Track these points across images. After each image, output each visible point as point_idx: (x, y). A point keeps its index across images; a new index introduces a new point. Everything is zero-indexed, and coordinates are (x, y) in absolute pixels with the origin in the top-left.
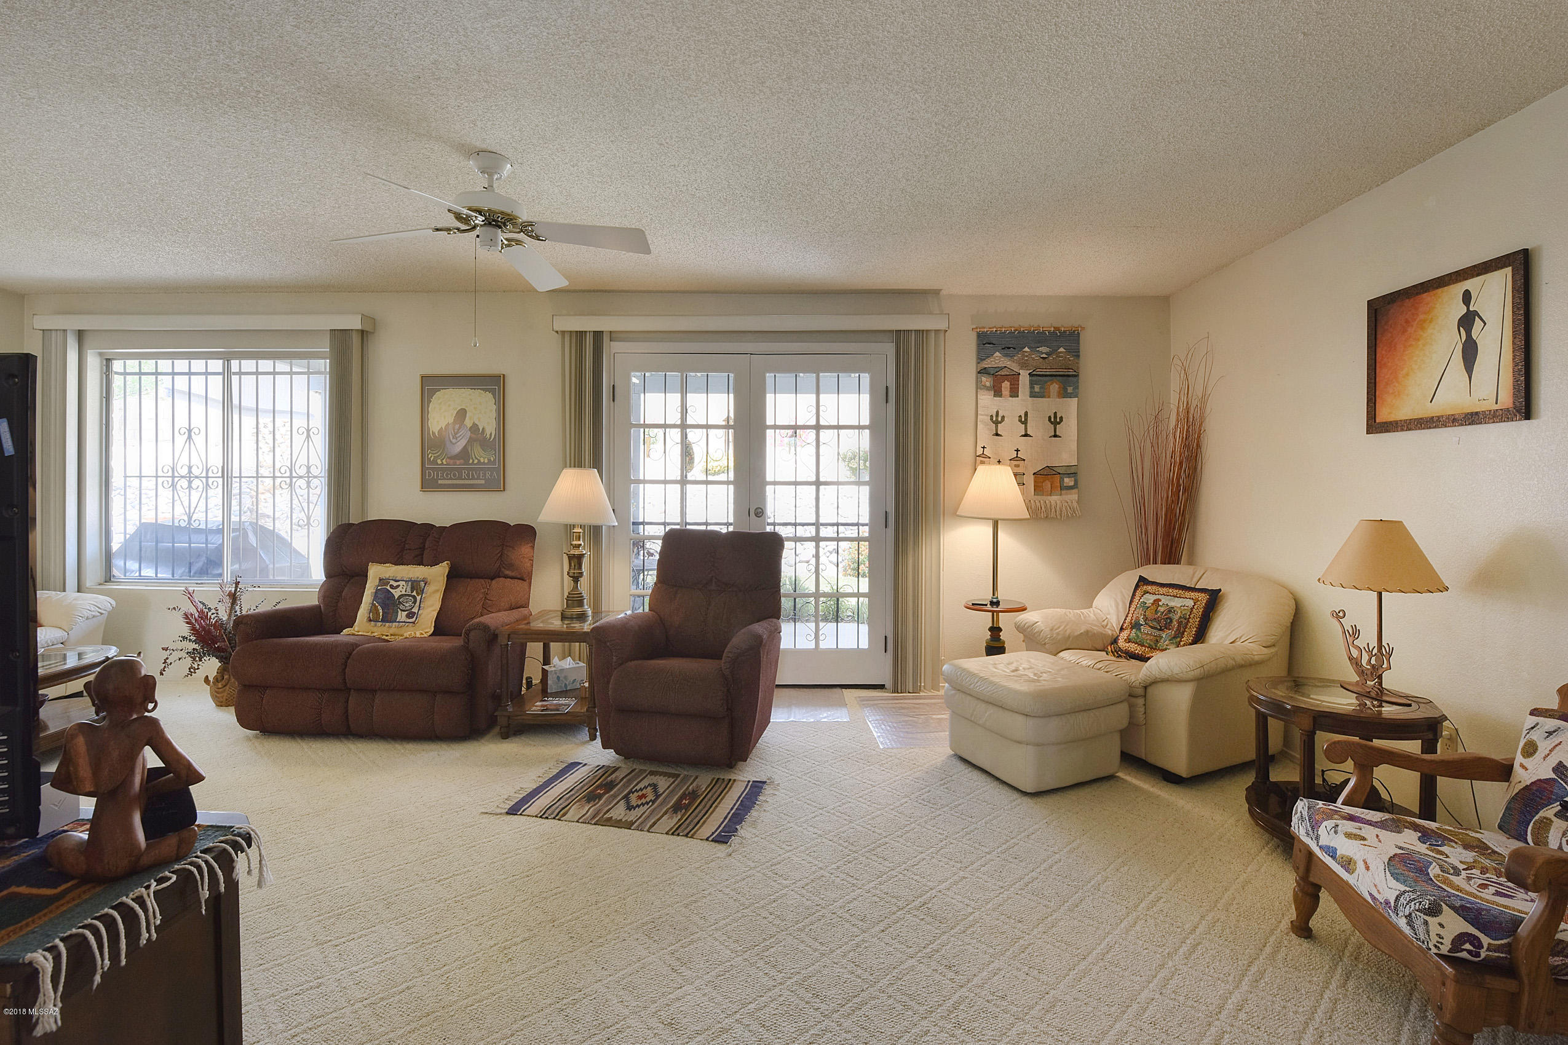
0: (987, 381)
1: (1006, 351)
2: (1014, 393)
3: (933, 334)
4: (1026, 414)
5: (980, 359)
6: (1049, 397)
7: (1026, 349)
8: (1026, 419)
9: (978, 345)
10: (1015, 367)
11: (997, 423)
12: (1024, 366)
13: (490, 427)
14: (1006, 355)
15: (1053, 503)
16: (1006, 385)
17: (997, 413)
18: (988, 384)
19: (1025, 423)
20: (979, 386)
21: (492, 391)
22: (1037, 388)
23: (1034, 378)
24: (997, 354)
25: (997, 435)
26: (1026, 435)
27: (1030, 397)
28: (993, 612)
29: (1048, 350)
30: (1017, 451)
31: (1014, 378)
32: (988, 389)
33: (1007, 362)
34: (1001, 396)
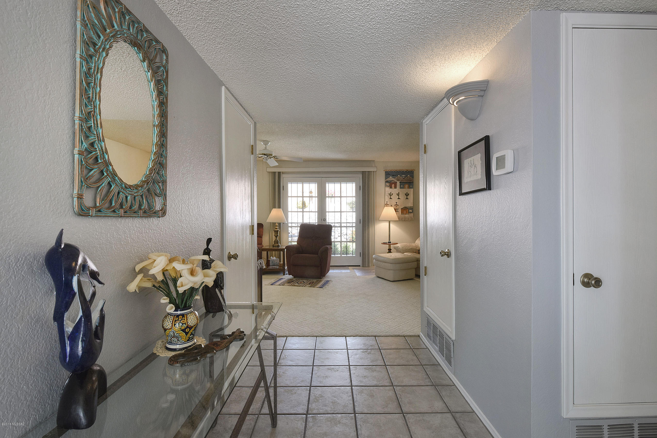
0: (388, 184)
1: (394, 176)
2: (395, 187)
3: (372, 172)
4: (399, 193)
5: (386, 179)
6: (405, 188)
7: (399, 176)
8: (399, 194)
9: (385, 175)
10: (396, 181)
11: (391, 195)
12: (398, 180)
14: (393, 177)
15: (406, 216)
16: (393, 185)
17: (391, 193)
18: (388, 185)
19: (398, 195)
20: (386, 186)
22: (402, 186)
23: (401, 183)
24: (391, 177)
25: (391, 198)
26: (399, 199)
27: (400, 188)
28: (389, 244)
29: (405, 176)
30: (396, 203)
31: (395, 184)
32: (388, 186)
33: (394, 179)
34: (392, 188)
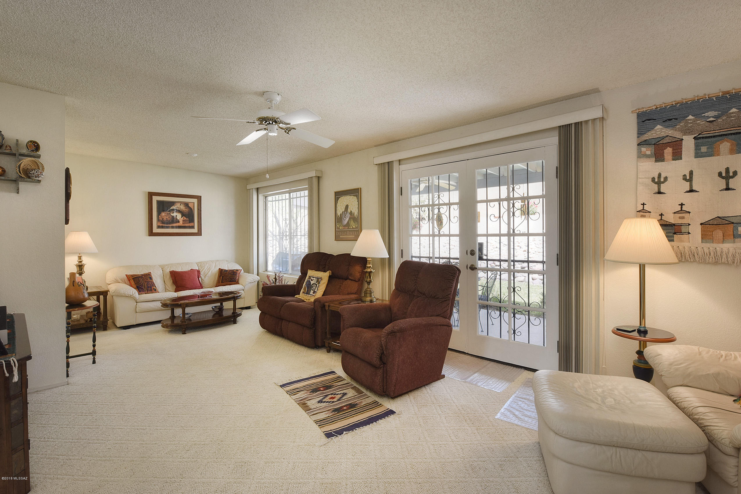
0: (647, 150)
1: (668, 123)
2: (677, 155)
3: (590, 122)
4: (691, 173)
5: (640, 133)
6: (718, 155)
7: (691, 117)
8: (691, 177)
9: (638, 123)
10: (678, 135)
11: (659, 183)
12: (687, 131)
13: (356, 212)
14: (667, 127)
16: (668, 152)
17: (660, 175)
18: (648, 153)
19: (690, 180)
20: (641, 156)
21: (356, 196)
22: (704, 149)
23: (701, 141)
24: (659, 127)
25: (659, 193)
26: (691, 191)
27: (695, 158)
28: (640, 340)
29: (716, 113)
30: (682, 205)
31: (677, 145)
32: (648, 156)
33: (669, 132)
34: (663, 160)
